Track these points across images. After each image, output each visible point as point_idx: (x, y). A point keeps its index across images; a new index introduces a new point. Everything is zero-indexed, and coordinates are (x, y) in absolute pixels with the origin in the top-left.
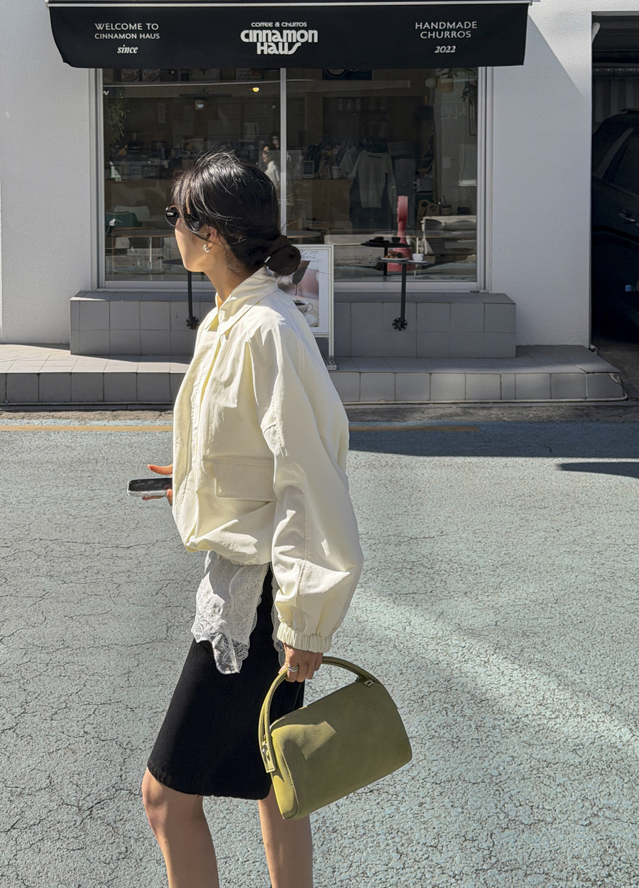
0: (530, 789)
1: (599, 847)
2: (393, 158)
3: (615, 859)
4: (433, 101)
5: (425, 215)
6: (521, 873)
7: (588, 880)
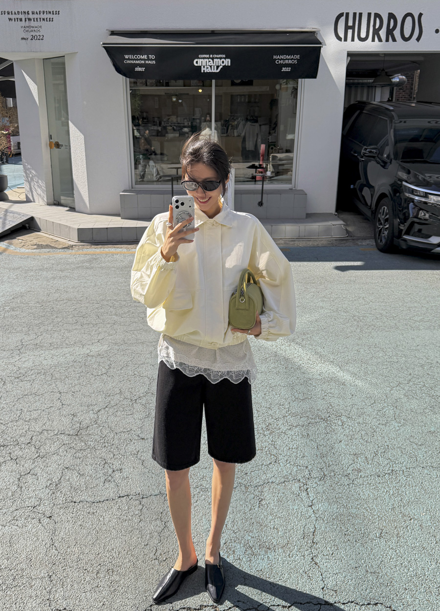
2: (260, 125)
4: (278, 96)
5: (272, 153)
7: (322, 419)
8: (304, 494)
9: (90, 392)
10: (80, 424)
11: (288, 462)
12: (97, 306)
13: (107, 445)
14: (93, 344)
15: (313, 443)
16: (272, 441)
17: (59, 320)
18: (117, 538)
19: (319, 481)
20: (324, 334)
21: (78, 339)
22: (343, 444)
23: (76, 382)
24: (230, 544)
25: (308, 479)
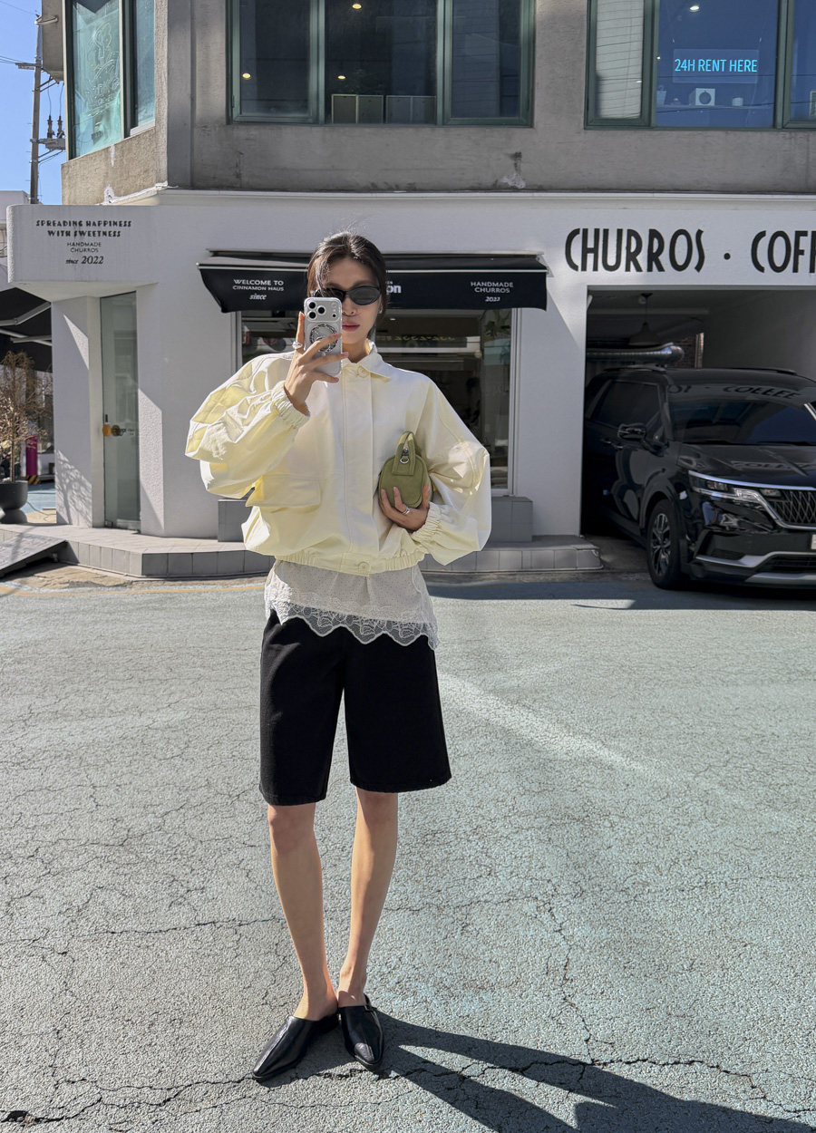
1: (581, 802)
3: (591, 807)
8: (547, 915)
11: (514, 874)
12: (169, 655)
13: (179, 857)
14: (158, 710)
15: (558, 849)
17: (100, 675)
18: (191, 980)
19: (572, 899)
20: (572, 691)
22: (614, 851)
23: (125, 769)
24: (408, 984)
25: (553, 896)
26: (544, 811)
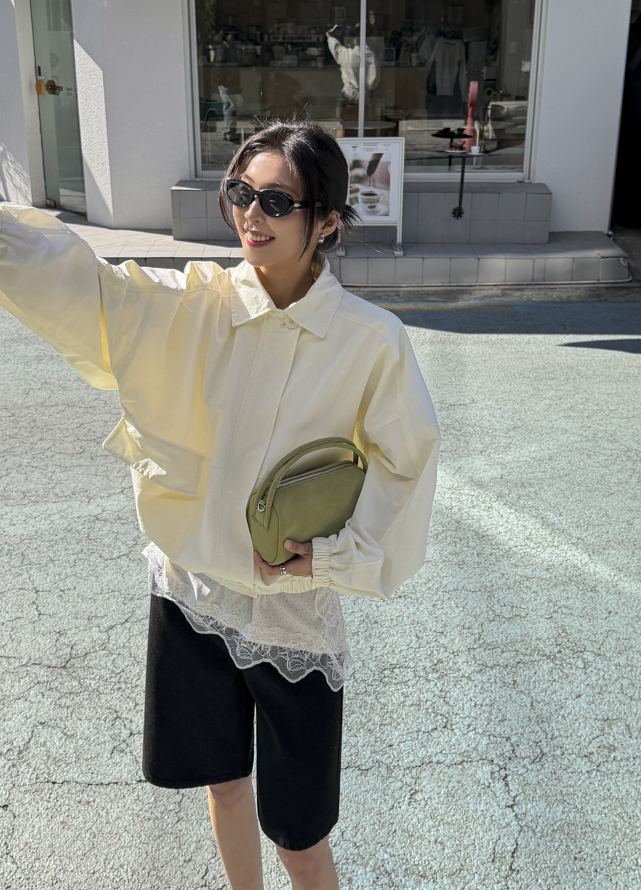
0: (512, 595)
1: (555, 632)
2: (467, 44)
3: (566, 640)
5: (492, 100)
6: (499, 650)
7: (545, 655)
9: (94, 591)
10: (72, 648)
11: (472, 728)
14: (110, 496)
15: (523, 696)
16: (441, 691)
17: (46, 445)
19: (530, 764)
21: (80, 486)
22: (582, 701)
23: (69, 571)
25: (510, 759)
26: (513, 642)
